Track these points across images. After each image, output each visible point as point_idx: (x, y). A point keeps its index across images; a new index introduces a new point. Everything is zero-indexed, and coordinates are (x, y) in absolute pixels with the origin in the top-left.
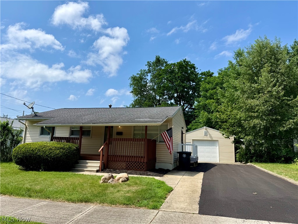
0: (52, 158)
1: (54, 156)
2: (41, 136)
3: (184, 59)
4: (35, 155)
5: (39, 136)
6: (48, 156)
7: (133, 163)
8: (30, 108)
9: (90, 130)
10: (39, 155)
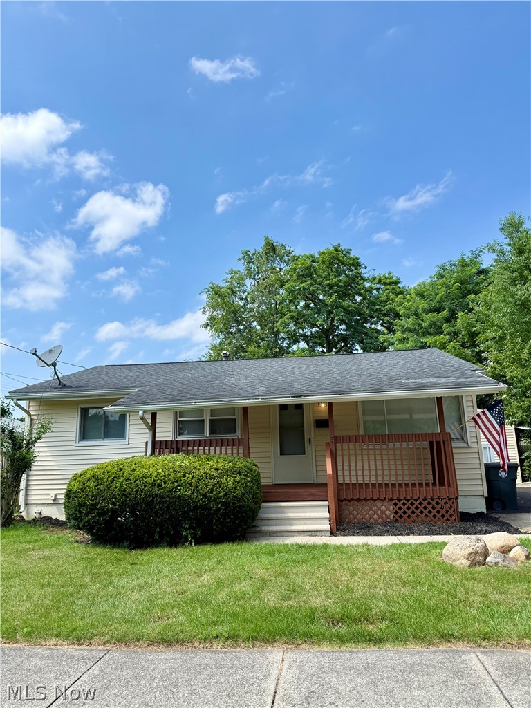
0: (220, 502)
1: (225, 495)
2: (83, 443)
3: (335, 244)
4: (168, 496)
5: (77, 445)
6: (209, 498)
7: (418, 502)
8: (48, 365)
9: (235, 419)
10: (179, 497)
